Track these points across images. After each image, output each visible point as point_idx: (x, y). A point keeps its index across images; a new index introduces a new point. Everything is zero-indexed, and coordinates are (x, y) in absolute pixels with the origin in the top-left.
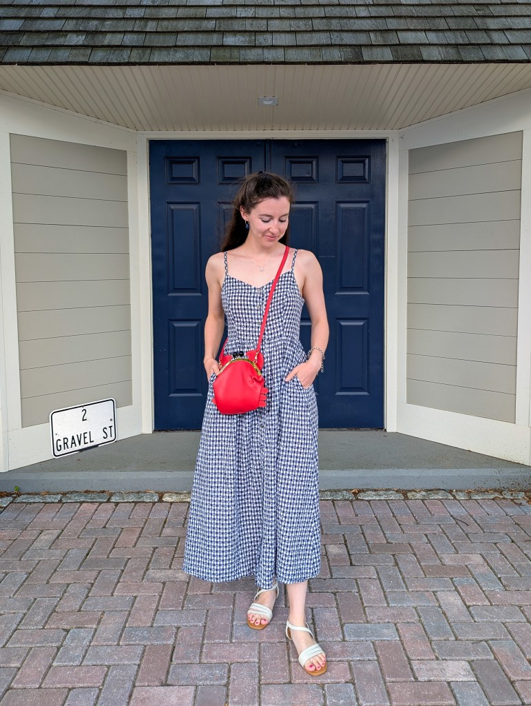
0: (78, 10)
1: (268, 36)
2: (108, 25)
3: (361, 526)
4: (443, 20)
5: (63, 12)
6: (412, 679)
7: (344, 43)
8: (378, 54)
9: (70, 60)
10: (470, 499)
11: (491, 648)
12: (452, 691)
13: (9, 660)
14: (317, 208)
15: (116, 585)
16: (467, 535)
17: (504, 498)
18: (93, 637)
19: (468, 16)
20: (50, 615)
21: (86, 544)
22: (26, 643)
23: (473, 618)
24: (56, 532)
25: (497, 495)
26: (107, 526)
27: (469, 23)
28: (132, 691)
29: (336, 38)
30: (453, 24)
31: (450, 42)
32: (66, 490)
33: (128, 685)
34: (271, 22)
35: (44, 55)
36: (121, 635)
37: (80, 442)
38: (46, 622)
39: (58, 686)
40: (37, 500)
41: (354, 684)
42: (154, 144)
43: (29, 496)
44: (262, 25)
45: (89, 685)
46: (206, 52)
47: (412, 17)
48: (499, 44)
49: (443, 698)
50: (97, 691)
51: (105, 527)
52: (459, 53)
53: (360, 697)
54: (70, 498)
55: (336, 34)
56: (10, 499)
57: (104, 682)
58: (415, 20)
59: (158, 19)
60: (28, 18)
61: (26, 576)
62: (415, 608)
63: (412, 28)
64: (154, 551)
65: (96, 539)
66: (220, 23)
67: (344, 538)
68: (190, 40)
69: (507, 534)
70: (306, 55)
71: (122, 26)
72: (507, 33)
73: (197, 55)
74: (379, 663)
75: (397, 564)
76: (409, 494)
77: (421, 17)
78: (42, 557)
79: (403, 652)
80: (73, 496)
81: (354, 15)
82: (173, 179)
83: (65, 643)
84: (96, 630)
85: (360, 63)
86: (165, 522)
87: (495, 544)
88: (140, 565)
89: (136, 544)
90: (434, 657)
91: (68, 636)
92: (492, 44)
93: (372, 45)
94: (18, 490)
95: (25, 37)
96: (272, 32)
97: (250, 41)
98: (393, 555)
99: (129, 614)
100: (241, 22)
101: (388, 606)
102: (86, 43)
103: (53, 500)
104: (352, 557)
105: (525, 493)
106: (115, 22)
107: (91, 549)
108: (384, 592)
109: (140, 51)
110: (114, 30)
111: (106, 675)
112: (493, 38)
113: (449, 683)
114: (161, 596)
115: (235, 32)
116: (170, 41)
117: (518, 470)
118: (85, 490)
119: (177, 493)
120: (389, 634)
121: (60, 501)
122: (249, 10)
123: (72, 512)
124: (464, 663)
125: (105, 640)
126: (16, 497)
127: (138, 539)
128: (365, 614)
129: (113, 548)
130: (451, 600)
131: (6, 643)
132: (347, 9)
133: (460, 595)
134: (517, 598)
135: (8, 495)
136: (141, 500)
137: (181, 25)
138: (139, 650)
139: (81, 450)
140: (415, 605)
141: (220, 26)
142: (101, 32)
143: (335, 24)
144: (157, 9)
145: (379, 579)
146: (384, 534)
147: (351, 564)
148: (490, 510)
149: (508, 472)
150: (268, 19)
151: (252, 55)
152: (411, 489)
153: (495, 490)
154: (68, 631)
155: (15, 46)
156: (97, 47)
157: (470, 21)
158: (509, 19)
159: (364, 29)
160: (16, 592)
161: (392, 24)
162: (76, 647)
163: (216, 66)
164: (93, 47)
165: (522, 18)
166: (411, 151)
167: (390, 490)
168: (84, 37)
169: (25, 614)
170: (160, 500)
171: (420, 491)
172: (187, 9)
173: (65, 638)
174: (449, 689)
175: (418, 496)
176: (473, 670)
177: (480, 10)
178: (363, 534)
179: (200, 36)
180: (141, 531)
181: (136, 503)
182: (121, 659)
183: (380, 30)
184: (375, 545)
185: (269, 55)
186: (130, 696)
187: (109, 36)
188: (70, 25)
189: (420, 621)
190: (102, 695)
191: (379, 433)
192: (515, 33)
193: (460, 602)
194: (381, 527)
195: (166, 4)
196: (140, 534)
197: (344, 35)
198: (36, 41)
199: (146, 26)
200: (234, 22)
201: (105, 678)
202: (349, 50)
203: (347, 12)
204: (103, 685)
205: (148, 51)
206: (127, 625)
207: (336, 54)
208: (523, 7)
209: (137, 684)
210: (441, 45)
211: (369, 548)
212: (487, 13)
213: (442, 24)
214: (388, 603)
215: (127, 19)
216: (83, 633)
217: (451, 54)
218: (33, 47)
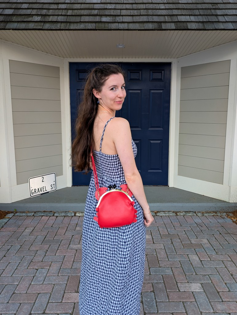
0: (38, 5)
1: (121, 17)
2: (51, 12)
3: (158, 227)
4: (197, 10)
5: (31, 6)
6: (178, 291)
7: (154, 21)
8: (169, 26)
9: (34, 28)
10: (203, 215)
11: (210, 278)
12: (194, 295)
13: (14, 281)
14: (141, 92)
15: (57, 251)
16: (201, 231)
17: (217, 215)
18: (48, 272)
19: (208, 9)
20: (30, 263)
21: (45, 233)
22: (21, 274)
23: (203, 265)
24: (32, 228)
25: (214, 214)
26: (53, 226)
27: (209, 12)
28: (64, 295)
29: (150, 19)
30: (202, 12)
31: (200, 21)
32: (35, 211)
33: (62, 292)
34: (122, 11)
35: (23, 26)
36: (59, 272)
37: (41, 191)
38: (29, 266)
39: (34, 292)
40: (24, 215)
41: (154, 292)
42: (71, 64)
43: (20, 213)
44: (118, 12)
45: (46, 292)
46: (94, 25)
47: (184, 9)
48: (221, 22)
49: (190, 298)
50: (50, 294)
51: (52, 226)
52: (204, 26)
53: (157, 298)
54: (37, 214)
55: (150, 17)
56: (13, 214)
57: (52, 291)
58: (185, 11)
59: (73, 9)
60: (16, 8)
61: (20, 247)
62: (180, 261)
63: (184, 14)
64: (72, 237)
65: (49, 231)
66: (100, 11)
67: (151, 232)
68: (87, 19)
69: (218, 231)
70: (137, 26)
71: (57, 12)
72: (225, 17)
73: (90, 26)
74: (165, 284)
75: (172, 243)
76: (178, 214)
77: (188, 9)
78: (26, 239)
79: (174, 279)
80: (38, 213)
81: (158, 8)
82: (79, 79)
83: (36, 275)
84: (49, 269)
85: (161, 30)
86: (77, 225)
87: (213, 235)
88: (66, 242)
89: (65, 234)
90: (187, 282)
91: (38, 272)
92: (218, 22)
93: (166, 22)
94: (16, 210)
95: (15, 17)
96: (123, 16)
97: (113, 20)
98: (171, 239)
99: (62, 263)
100: (109, 11)
101: (168, 260)
102: (41, 21)
103: (30, 215)
104: (154, 240)
105: (226, 213)
106: (54, 10)
107: (46, 236)
108: (167, 255)
109: (65, 24)
110: (53, 14)
111: (53, 288)
112: (219, 19)
113: (193, 292)
114: (75, 256)
115: (106, 15)
116: (78, 19)
117: (223, 204)
118: (43, 211)
119: (82, 212)
120: (169, 272)
121: (33, 215)
122: (113, 5)
123: (38, 220)
124: (199, 284)
125: (53, 274)
126: (15, 214)
127: (66, 232)
128: (159, 264)
129: (56, 235)
130: (194, 258)
131: (12, 275)
132: (155, 5)
133: (198, 256)
134: (221, 258)
135: (12, 212)
136: (67, 215)
137: (83, 12)
138: (67, 278)
139: (42, 194)
140: (179, 260)
141: (100, 13)
142: (48, 15)
143: (150, 12)
144: (72, 5)
145: (165, 249)
146: (167, 230)
147: (153, 242)
148: (211, 220)
149: (219, 204)
150: (121, 9)
151: (114, 26)
152: (179, 211)
153: (214, 212)
154: (37, 270)
155: (10, 21)
156: (46, 22)
157: (209, 11)
158: (226, 10)
159: (163, 14)
160: (16, 253)
161: (175, 12)
162: (41, 276)
163: (98, 31)
164: (45, 22)
165: (232, 10)
166: (182, 68)
167: (170, 211)
168: (40, 17)
169: (20, 263)
170: (75, 215)
171: (182, 212)
172: (85, 5)
173: (36, 272)
174: (192, 295)
175: (182, 214)
176: (202, 287)
177: (213, 6)
178: (158, 230)
179: (91, 17)
180: (67, 228)
181: (65, 216)
182: (59, 282)
183: (170, 15)
184: (163, 235)
185: (121, 26)
186: (63, 297)
187: (51, 17)
188: (34, 12)
189: (181, 267)
190: (52, 296)
191: (166, 187)
192: (229, 16)
193: (198, 259)
194: (166, 227)
195: (76, 2)
196: (67, 229)
197: (154, 17)
198: (20, 19)
199: (67, 12)
200: (106, 11)
201: (53, 289)
202: (156, 24)
203: (155, 7)
204: (52, 292)
205: (68, 24)
206: (62, 268)
207: (150, 26)
208: (233, 4)
209: (66, 292)
210: (196, 22)
211: (161, 236)
212: (217, 7)
213: (197, 12)
214: (168, 259)
215: (59, 9)
216: (44, 271)
217: (201, 26)
218: (18, 22)
